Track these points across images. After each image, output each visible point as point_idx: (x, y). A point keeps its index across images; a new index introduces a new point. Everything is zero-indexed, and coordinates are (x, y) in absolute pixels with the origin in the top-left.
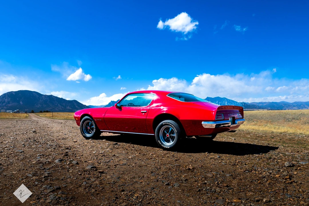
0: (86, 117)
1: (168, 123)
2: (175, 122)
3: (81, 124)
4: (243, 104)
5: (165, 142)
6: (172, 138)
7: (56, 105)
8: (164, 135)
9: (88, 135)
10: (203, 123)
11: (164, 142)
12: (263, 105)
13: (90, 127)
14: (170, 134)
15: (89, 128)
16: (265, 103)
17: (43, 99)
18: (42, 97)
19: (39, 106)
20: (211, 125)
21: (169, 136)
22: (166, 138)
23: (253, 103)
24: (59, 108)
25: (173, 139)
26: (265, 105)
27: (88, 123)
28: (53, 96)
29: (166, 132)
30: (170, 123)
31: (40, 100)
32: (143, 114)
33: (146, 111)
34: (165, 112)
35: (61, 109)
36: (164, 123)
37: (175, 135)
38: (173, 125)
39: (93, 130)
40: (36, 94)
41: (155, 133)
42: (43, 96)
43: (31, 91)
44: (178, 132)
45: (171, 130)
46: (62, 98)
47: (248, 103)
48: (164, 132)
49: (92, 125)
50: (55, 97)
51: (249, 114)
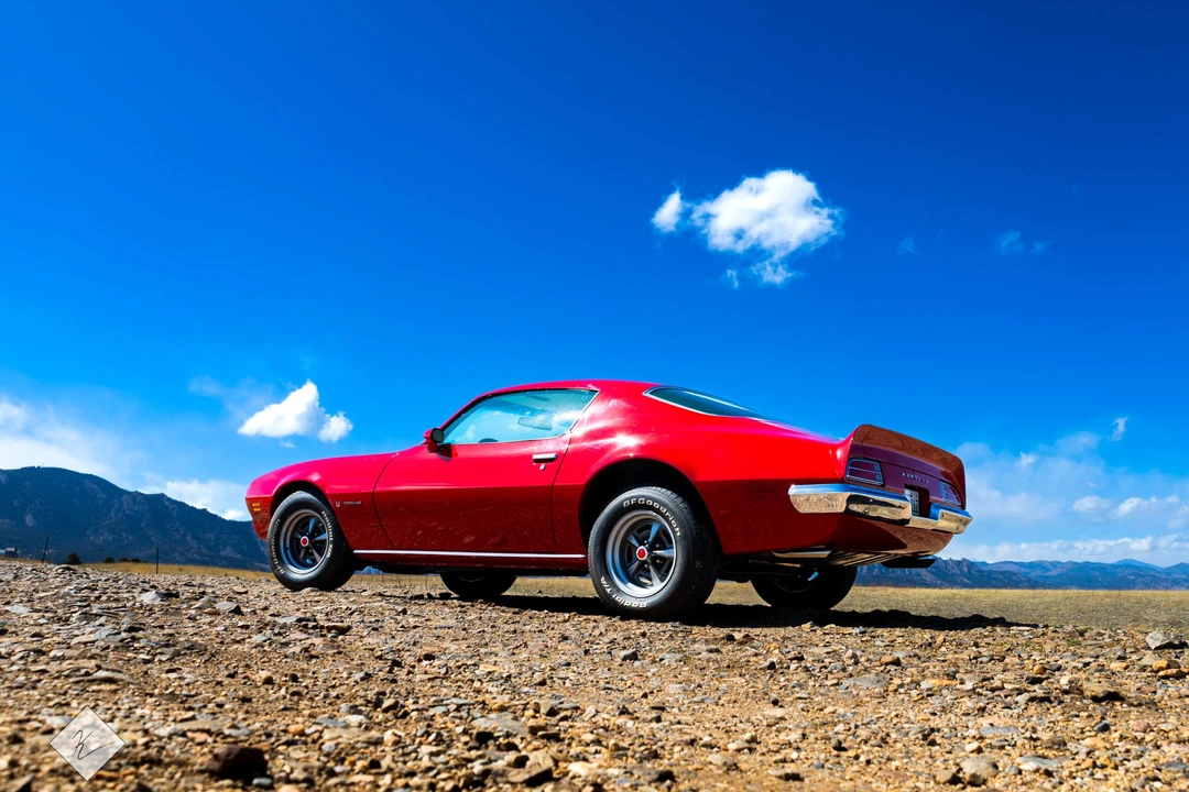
0: (300, 495)
1: (647, 498)
2: (674, 496)
3: (274, 524)
4: (965, 569)
5: (630, 584)
6: (658, 568)
7: (178, 537)
8: (627, 553)
9: (298, 574)
10: (793, 490)
11: (625, 583)
12: (1048, 574)
13: (311, 537)
14: (650, 550)
15: (305, 541)
16: (1055, 564)
17: (124, 511)
18: (121, 502)
19: (106, 536)
20: (830, 498)
21: (645, 558)
22: (635, 566)
23: (1006, 562)
24: (188, 551)
25: (664, 568)
26: (1054, 573)
27: (305, 521)
28: (169, 499)
29: (634, 542)
30: (654, 500)
31: (111, 511)
32: (542, 467)
33: (552, 456)
34: (631, 455)
35: (197, 557)
36: (630, 499)
37: (674, 553)
38: (665, 506)
39: (320, 548)
40: (95, 487)
41: (587, 547)
42: (125, 496)
43: (77, 473)
44: (684, 537)
45: (658, 532)
46: (205, 510)
47: (984, 563)
48: (625, 541)
49: (319, 530)
50: (175, 502)
51: (989, 601)
